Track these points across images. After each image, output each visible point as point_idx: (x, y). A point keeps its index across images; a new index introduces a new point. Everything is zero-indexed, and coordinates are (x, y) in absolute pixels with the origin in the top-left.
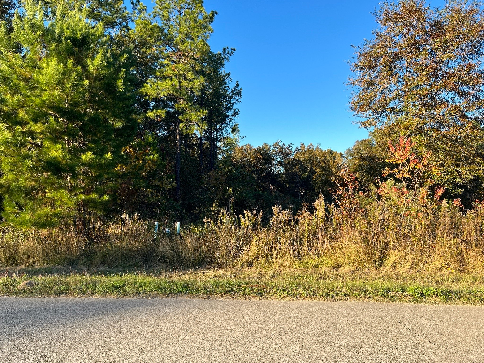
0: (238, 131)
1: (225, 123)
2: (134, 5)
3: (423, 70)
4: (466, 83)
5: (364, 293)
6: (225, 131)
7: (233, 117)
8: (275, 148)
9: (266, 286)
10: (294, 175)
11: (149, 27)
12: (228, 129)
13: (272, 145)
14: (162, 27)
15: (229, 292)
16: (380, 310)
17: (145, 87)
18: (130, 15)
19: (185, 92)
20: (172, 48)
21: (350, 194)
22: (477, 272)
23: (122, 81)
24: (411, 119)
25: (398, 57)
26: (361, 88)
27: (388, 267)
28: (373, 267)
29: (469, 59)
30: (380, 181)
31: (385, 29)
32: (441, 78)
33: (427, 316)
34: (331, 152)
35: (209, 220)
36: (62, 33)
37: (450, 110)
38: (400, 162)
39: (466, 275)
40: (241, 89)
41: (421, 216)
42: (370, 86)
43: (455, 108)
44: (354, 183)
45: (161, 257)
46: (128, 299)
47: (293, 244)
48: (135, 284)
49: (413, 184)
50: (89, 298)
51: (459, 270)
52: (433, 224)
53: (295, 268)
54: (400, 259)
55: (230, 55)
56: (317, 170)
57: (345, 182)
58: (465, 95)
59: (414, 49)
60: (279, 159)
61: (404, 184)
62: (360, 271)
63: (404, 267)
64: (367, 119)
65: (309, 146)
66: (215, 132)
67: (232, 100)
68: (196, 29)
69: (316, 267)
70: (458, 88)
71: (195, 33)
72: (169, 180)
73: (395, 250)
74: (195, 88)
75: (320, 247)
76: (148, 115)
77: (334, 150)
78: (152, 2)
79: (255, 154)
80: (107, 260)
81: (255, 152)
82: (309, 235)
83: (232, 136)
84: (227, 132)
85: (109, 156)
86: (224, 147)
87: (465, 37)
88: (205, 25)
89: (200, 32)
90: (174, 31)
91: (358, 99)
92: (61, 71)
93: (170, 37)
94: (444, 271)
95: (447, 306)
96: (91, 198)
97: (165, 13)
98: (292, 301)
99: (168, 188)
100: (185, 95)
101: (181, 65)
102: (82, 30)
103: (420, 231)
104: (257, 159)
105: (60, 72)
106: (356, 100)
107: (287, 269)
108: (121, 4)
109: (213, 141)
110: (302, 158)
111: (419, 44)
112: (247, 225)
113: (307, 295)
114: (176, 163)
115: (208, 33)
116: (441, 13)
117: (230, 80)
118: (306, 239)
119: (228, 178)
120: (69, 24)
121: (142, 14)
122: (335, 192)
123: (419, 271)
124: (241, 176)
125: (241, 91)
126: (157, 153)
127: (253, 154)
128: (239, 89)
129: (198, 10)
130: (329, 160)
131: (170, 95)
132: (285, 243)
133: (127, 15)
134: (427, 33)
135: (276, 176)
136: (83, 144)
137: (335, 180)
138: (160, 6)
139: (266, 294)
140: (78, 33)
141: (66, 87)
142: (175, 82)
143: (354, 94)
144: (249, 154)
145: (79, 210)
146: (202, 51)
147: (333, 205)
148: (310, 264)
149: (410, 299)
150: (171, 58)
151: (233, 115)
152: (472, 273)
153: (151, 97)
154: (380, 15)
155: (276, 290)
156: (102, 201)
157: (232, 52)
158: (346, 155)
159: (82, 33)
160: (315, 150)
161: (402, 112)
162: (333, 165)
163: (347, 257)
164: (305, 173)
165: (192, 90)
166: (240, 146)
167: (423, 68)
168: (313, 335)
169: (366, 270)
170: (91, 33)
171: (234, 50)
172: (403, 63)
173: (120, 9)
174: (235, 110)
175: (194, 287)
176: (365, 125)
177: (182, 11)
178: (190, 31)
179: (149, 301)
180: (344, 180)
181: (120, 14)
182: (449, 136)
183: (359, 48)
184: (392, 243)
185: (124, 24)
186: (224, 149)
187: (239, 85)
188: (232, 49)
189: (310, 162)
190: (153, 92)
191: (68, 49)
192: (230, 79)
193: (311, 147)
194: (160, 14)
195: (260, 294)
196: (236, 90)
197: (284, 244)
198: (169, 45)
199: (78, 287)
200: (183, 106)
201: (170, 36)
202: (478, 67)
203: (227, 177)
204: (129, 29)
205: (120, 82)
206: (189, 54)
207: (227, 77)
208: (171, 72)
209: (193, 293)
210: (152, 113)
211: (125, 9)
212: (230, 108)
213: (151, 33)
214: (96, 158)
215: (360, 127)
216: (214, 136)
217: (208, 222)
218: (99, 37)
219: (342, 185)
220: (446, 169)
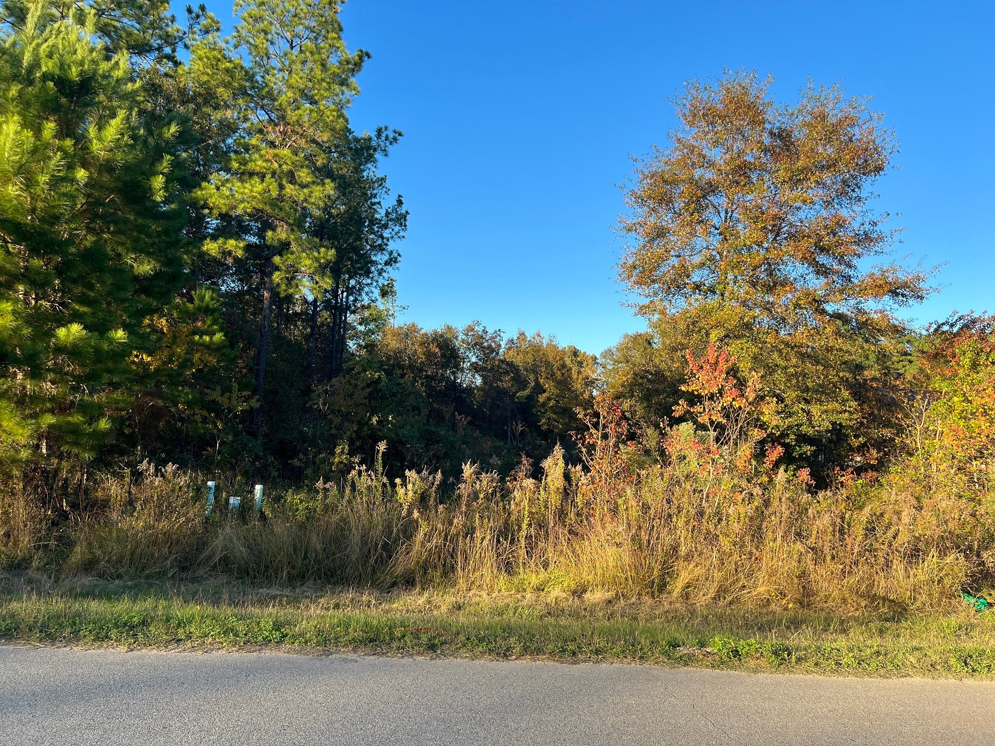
0: (393, 293)
1: (368, 277)
2: (194, 15)
3: (756, 220)
4: (828, 251)
5: (631, 648)
6: (367, 294)
7: (387, 267)
8: (467, 335)
9: (445, 630)
10: (502, 393)
11: (223, 66)
12: (374, 290)
13: (461, 329)
14: (251, 69)
15: (370, 642)
16: (659, 683)
17: (205, 189)
18: (181, 35)
19: (291, 209)
20: (268, 115)
21: (611, 444)
22: (830, 609)
23: (163, 180)
24: (730, 307)
25: (712, 188)
26: (642, 240)
27: (675, 594)
28: (648, 593)
29: (836, 206)
30: (668, 425)
31: (692, 132)
32: (786, 235)
33: (743, 696)
34: (575, 353)
35: (327, 486)
36: (35, 64)
37: (799, 299)
38: (706, 392)
39: (813, 615)
40: (407, 212)
41: (740, 497)
42: (658, 236)
43: (808, 295)
44: (618, 424)
45: (220, 560)
46: (152, 653)
47: (498, 541)
48: (168, 620)
49: (728, 434)
50: (65, 649)
51: (801, 603)
52: (760, 515)
53: (500, 591)
54: (697, 580)
55: (391, 144)
56: (547, 386)
57: (602, 421)
58: (825, 272)
59: (742, 178)
60: (474, 359)
61: (712, 434)
62: (622, 602)
63: (704, 595)
64: (648, 300)
65: (534, 338)
66: (345, 294)
67: (388, 231)
68: (324, 84)
69: (539, 590)
70: (814, 259)
71: (322, 92)
72: (245, 393)
73: (689, 562)
74: (313, 204)
75: (550, 549)
76: (205, 248)
77: (582, 348)
78: (234, 16)
79: (426, 345)
80: (98, 561)
81: (426, 342)
82: (530, 525)
83: (381, 305)
84: (371, 295)
85: (120, 334)
86: (360, 324)
87: (831, 165)
88: (343, 76)
89: (332, 91)
90: (276, 81)
91: (634, 259)
92: (28, 146)
93: (268, 92)
94: (774, 604)
95: (779, 676)
96: (69, 423)
97: (260, 40)
98: (495, 662)
99: (240, 408)
100: (289, 215)
101: (286, 152)
102: (82, 63)
103: (736, 527)
104: (429, 355)
105: (25, 147)
106: (630, 262)
107: (484, 594)
108: (165, 9)
109: (339, 310)
110: (518, 361)
111: (750, 170)
112: (410, 500)
113: (526, 650)
114: (259, 353)
115: (348, 93)
116: (792, 114)
117: (386, 192)
118: (524, 533)
119: (370, 397)
120: (53, 46)
121: (210, 37)
122: (583, 438)
123: (731, 603)
124: (398, 392)
125: (406, 216)
126: (221, 330)
127: (422, 344)
128: (403, 212)
129: (330, 45)
130: (570, 369)
131: (258, 210)
132: (483, 539)
133: (176, 34)
134: (766, 150)
135: (465, 393)
136: (60, 304)
137: (585, 415)
138: (250, 26)
139: (444, 647)
140: (74, 70)
141: (37, 182)
142: (271, 187)
143: (627, 250)
144: (413, 344)
145: (38, 447)
146: (333, 129)
147: (579, 467)
148: (530, 583)
149: (715, 660)
150: (265, 135)
151: (386, 263)
152: (822, 610)
153: (215, 212)
154: (685, 105)
155: (464, 638)
156: (94, 430)
157: (395, 139)
158: (604, 360)
159: (82, 70)
160: (545, 346)
161: (714, 293)
162: (577, 379)
163: (599, 571)
164: (524, 390)
165: (305, 204)
166: (396, 326)
167: (756, 216)
168: (537, 732)
169: (633, 600)
170: (101, 72)
171: (400, 135)
172: (721, 201)
173: (161, 19)
174: (391, 253)
175: (297, 629)
176: (643, 310)
177: (296, 41)
178: (310, 85)
179: (200, 657)
180: (601, 417)
181: (161, 28)
182: (795, 346)
183: (644, 163)
184: (684, 548)
185: (168, 50)
186: (362, 328)
187: (402, 203)
188: (395, 132)
189: (534, 370)
190: (222, 201)
191: (46, 100)
192: (384, 189)
193: (538, 339)
194: (248, 42)
195: (432, 647)
196: (397, 212)
197: (479, 541)
198: (262, 108)
199: (39, 625)
200: (283, 236)
201: (267, 89)
202: (849, 223)
203: (369, 394)
204: (177, 64)
205: (158, 182)
206: (304, 131)
207: (380, 185)
208: (264, 164)
209: (293, 643)
210: (216, 245)
211: (173, 20)
212: (381, 248)
213: (228, 79)
214: (90, 338)
215: (636, 315)
216: (342, 300)
217: (326, 490)
218: (117, 81)
219: (596, 425)
220: (786, 406)
